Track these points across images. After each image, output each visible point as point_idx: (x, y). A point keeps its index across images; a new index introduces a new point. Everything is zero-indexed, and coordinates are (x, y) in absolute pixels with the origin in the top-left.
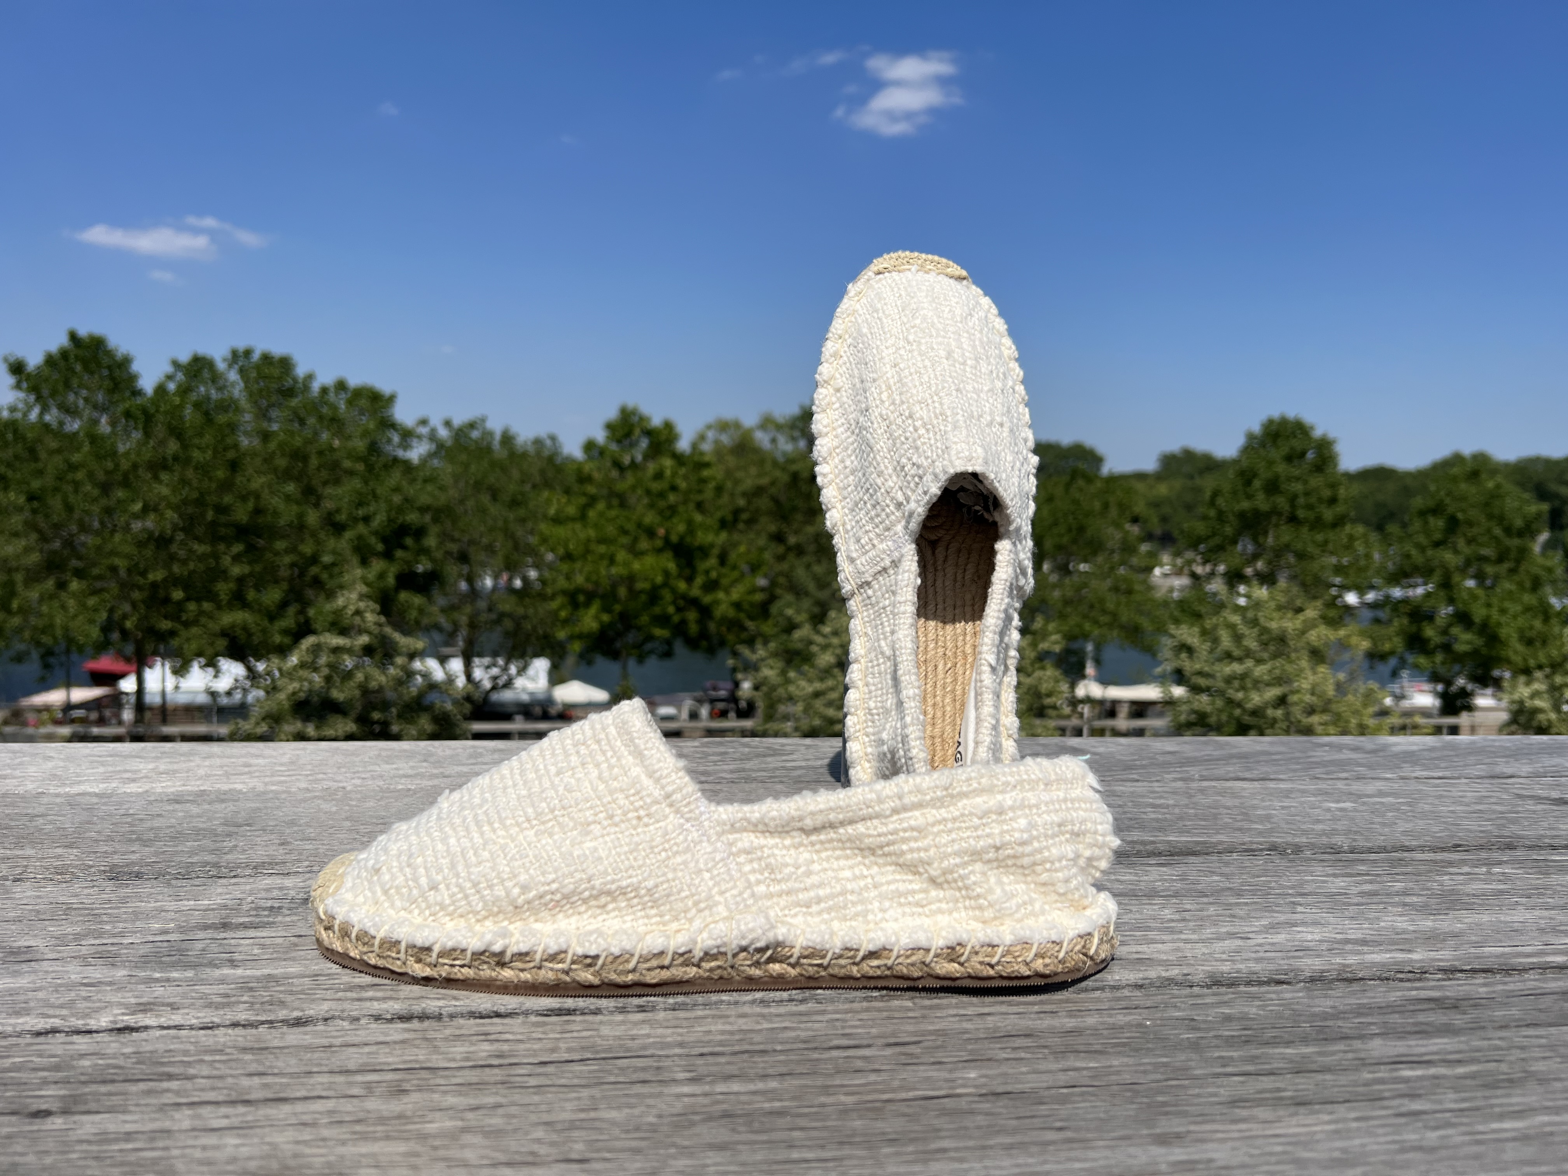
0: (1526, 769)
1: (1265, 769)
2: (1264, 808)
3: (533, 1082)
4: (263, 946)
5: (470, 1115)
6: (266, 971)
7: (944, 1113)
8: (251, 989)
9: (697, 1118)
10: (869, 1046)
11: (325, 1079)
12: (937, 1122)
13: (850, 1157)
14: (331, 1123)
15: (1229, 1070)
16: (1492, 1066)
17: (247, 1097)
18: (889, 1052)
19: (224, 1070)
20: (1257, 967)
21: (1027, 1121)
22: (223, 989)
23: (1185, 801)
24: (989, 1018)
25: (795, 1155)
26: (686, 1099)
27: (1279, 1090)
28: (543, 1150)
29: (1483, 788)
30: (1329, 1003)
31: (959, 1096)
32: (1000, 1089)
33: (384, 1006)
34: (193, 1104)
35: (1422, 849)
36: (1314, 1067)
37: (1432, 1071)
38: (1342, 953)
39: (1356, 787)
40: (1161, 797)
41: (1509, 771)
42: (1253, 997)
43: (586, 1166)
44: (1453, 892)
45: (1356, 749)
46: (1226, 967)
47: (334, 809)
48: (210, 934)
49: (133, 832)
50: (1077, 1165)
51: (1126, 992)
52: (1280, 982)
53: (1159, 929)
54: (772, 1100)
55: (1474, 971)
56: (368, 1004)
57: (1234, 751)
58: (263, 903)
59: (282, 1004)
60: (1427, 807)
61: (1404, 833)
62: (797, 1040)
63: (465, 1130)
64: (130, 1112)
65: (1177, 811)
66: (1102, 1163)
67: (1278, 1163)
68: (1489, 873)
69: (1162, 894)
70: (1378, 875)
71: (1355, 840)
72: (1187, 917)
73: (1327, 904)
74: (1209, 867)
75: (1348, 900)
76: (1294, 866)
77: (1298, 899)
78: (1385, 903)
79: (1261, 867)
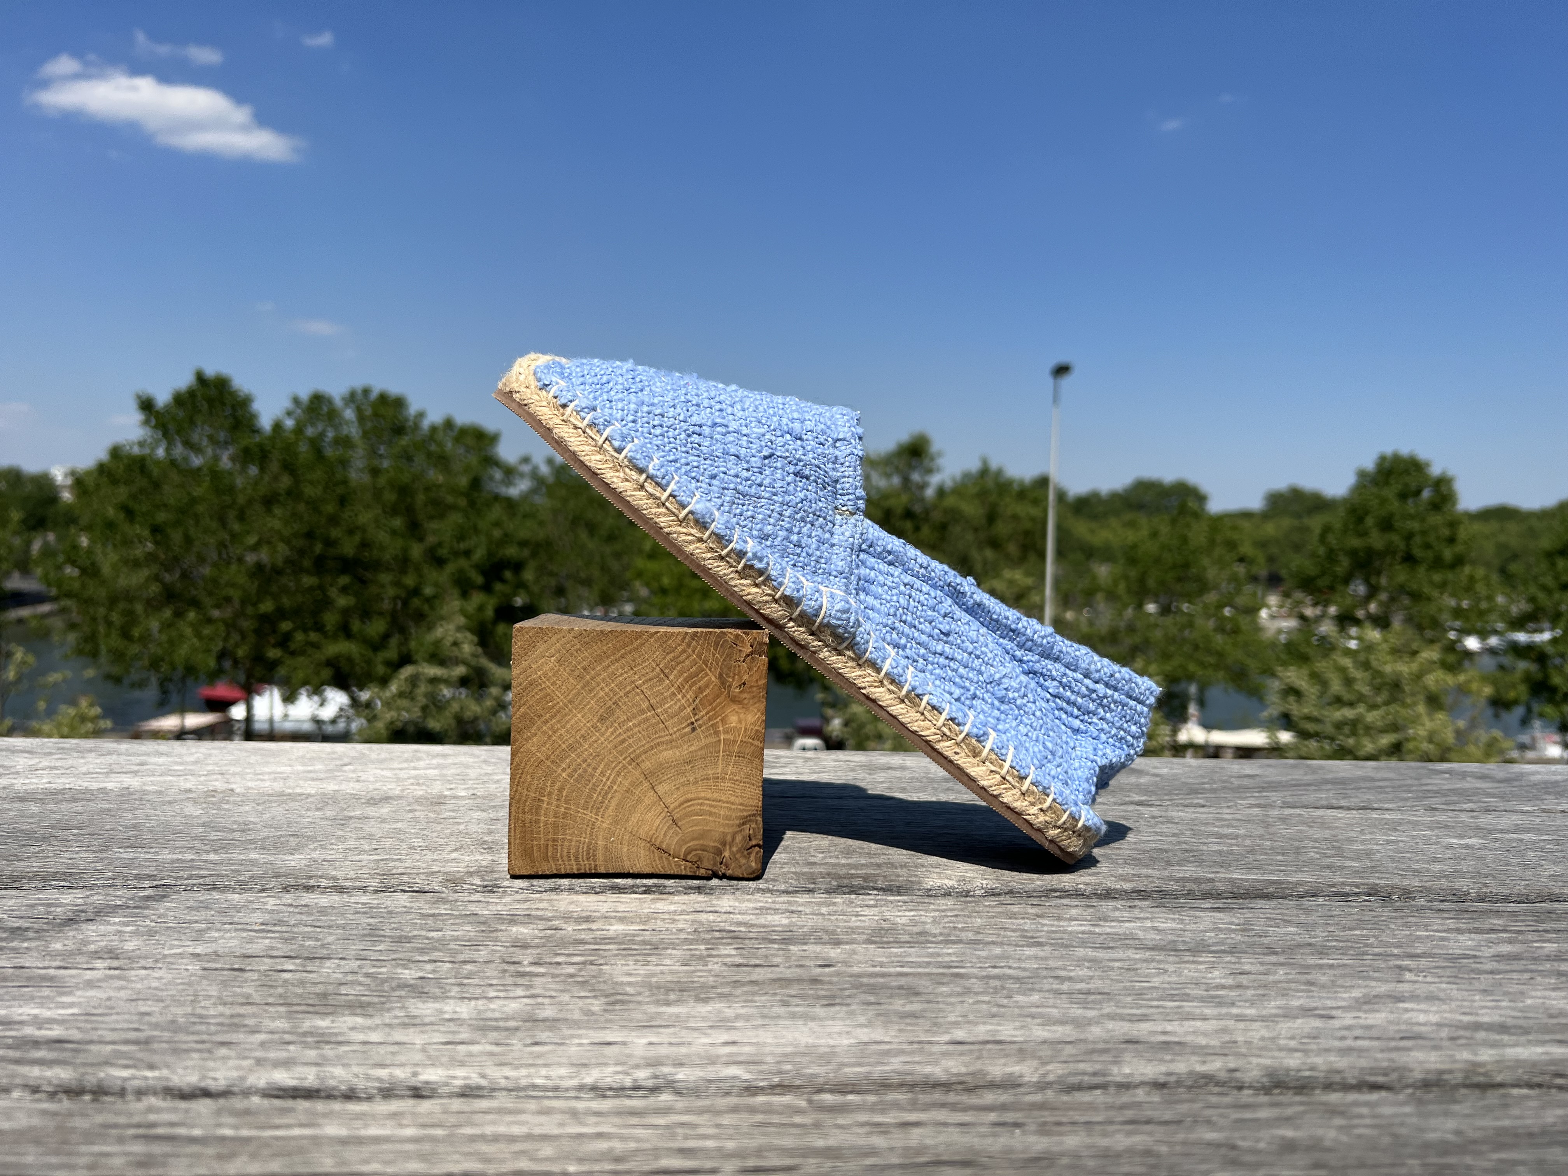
1: (1367, 797)
2: (1363, 842)
20: (1341, 1062)
23: (1261, 831)
24: (916, 1132)
30: (1451, 1124)
38: (1472, 1044)
39: (1485, 820)
40: (1228, 826)
42: (1333, 1111)
45: (1484, 777)
46: (1293, 1062)
47: (198, 813)
51: (1140, 1094)
52: (1375, 1087)
53: (1202, 999)
57: (1329, 776)
58: (11, 923)
61: (1552, 877)
62: (607, 1156)
65: (1248, 842)
69: (1213, 948)
70: (1519, 932)
71: (1486, 885)
72: (1245, 983)
73: (1448, 970)
74: (1283, 914)
75: (1478, 966)
76: (1402, 917)
77: (1406, 962)
78: (1531, 971)
79: (1356, 917)
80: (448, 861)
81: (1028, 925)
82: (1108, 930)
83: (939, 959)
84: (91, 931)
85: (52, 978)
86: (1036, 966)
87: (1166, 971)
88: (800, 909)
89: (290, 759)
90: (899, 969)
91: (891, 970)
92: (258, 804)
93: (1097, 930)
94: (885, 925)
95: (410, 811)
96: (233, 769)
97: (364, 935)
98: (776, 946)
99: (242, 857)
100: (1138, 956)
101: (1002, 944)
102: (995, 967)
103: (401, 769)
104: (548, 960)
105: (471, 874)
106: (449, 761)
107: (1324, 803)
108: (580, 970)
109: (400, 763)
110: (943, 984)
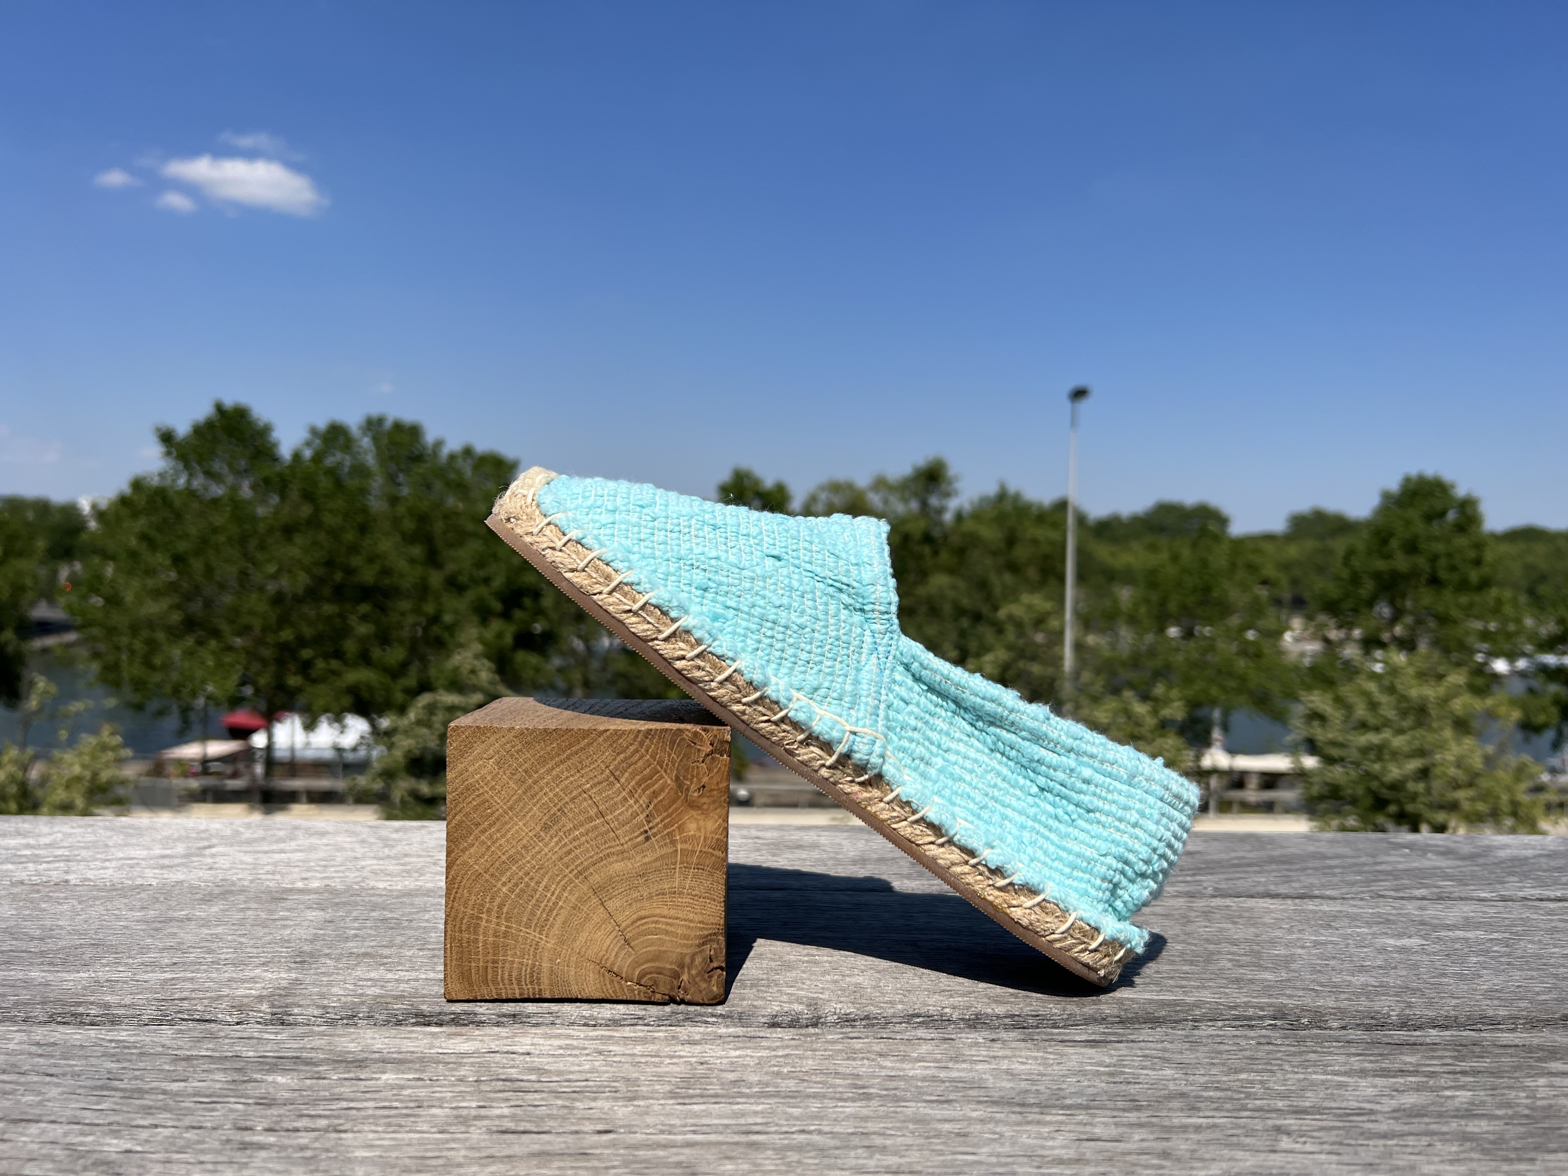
1: (1310, 881)
2: (1287, 945)
39: (1433, 911)
44: (1550, 1112)
45: (1447, 853)
57: (1277, 853)
60: (1532, 949)
61: (1490, 994)
69: (1068, 1102)
70: (1432, 1075)
71: (1410, 1006)
72: (1088, 1155)
73: (1334, 1132)
74: (1165, 1050)
75: (1370, 1125)
76: (1301, 1053)
77: (1290, 1122)
78: (1433, 1134)
79: (1248, 1053)
80: (243, 981)
81: (863, 1067)
82: (954, 1074)
83: (742, 1121)
86: (850, 1131)
87: (1001, 1135)
88: (611, 1048)
89: (154, 840)
90: (691, 1137)
91: (680, 1138)
92: (80, 903)
93: (943, 1075)
94: (701, 1070)
95: (242, 910)
96: (84, 853)
97: (95, 1088)
98: (560, 1102)
99: (20, 975)
100: (974, 1114)
101: (824, 1096)
102: (803, 1132)
103: (266, 852)
104: (286, 1125)
105: (260, 998)
106: (325, 841)
107: (1261, 889)
108: (316, 1139)
109: (271, 843)
110: (729, 1158)
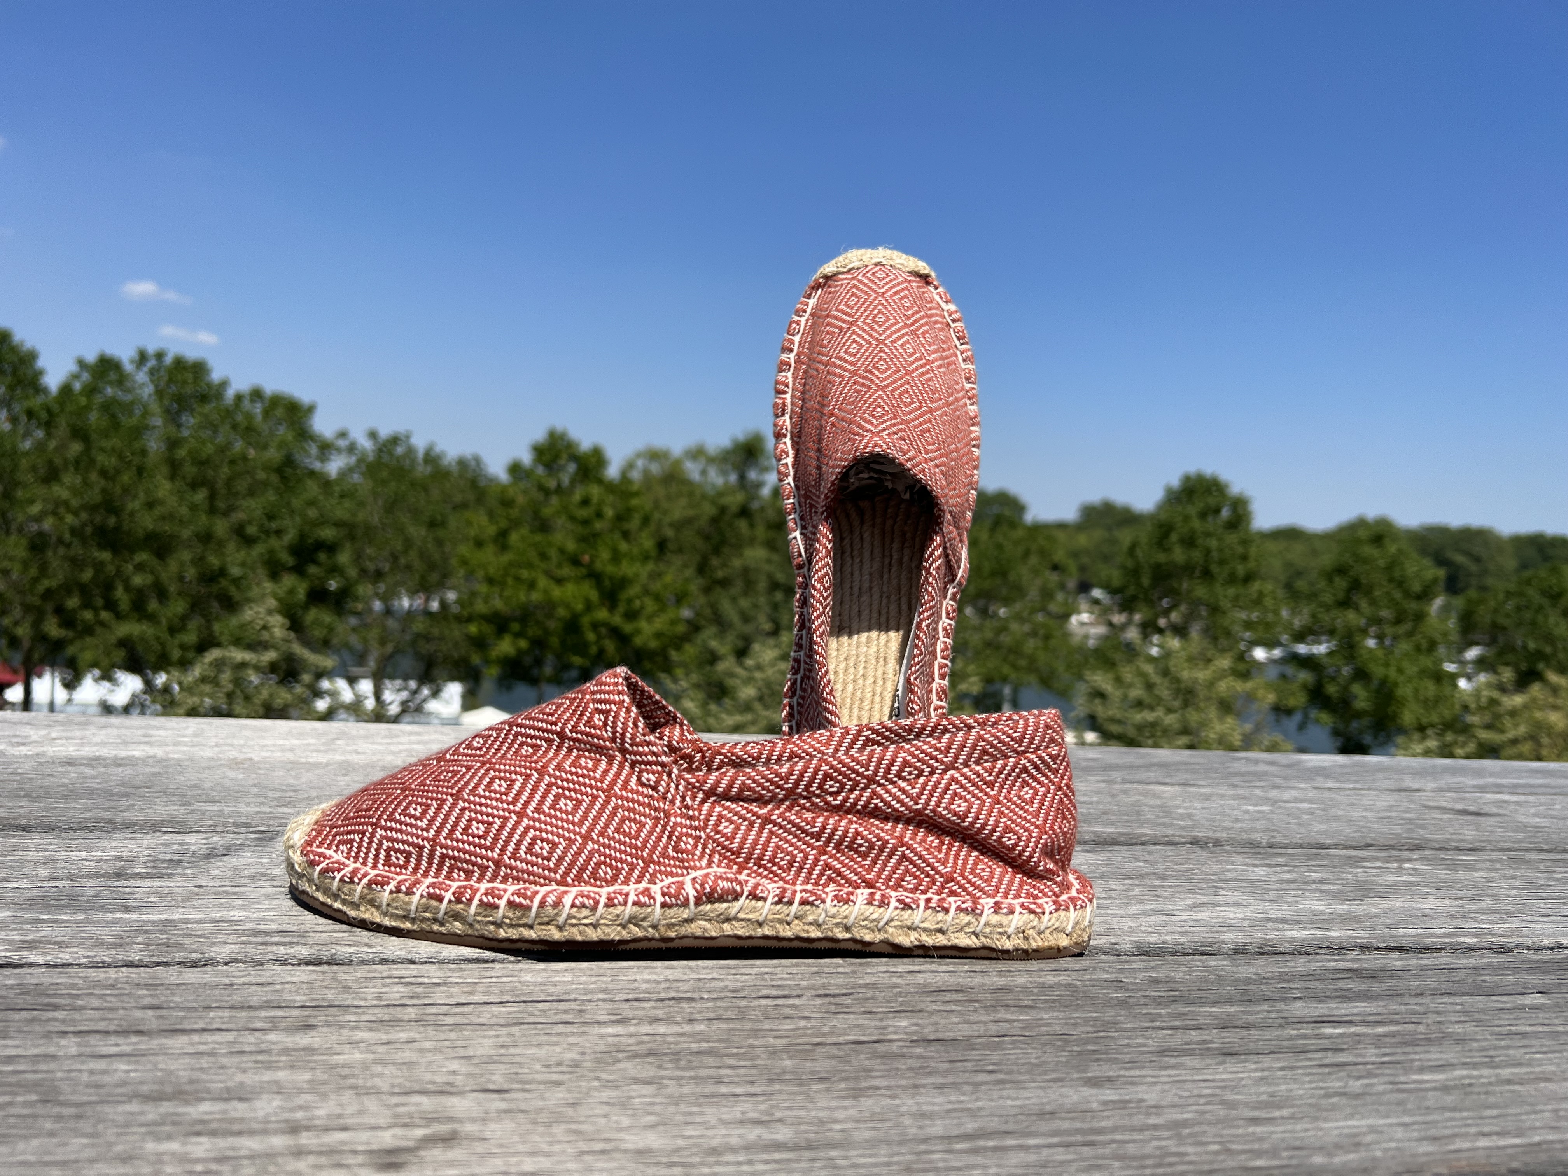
0: (1431, 785)
2: (1185, 808)
3: (449, 1020)
4: (160, 895)
5: (382, 1049)
6: (163, 917)
7: (874, 1056)
8: (146, 932)
9: (621, 1055)
10: (799, 996)
11: (227, 1013)
12: (867, 1063)
13: (780, 1092)
14: (231, 1053)
15: (1157, 1024)
16: (1411, 1027)
17: (141, 1028)
18: (818, 1001)
19: (114, 1002)
20: (1183, 939)
21: (959, 1064)
22: (115, 931)
23: (1108, 799)
25: (723, 1089)
26: (610, 1039)
27: (1204, 1042)
28: (459, 1080)
29: (1392, 799)
30: (1252, 970)
31: (890, 1041)
32: (932, 1037)
33: (292, 951)
34: (81, 1032)
35: (1336, 846)
36: (1239, 1023)
37: (1353, 1029)
38: (1264, 929)
39: (1273, 794)
41: (1416, 786)
42: (1180, 964)
43: (506, 1095)
44: (1366, 882)
46: (1152, 939)
47: (241, 776)
48: (103, 882)
49: (22, 789)
50: (1009, 1103)
52: (1204, 953)
54: (700, 1041)
55: (1390, 949)
56: (274, 948)
57: (1155, 760)
58: (160, 856)
59: (180, 946)
60: (1340, 813)
61: (1318, 832)
62: (723, 989)
63: (375, 1062)
64: (11, 1038)
65: (1101, 807)
66: (1034, 1100)
67: (1207, 1103)
68: (1400, 868)
70: (1295, 867)
71: (1272, 837)
73: (1248, 888)
74: (1133, 855)
75: (1268, 886)
76: (1215, 857)
77: (1220, 884)
78: (1303, 889)
79: (1185, 857)
84: (233, 861)
85: (234, 893)
92: (287, 770)
